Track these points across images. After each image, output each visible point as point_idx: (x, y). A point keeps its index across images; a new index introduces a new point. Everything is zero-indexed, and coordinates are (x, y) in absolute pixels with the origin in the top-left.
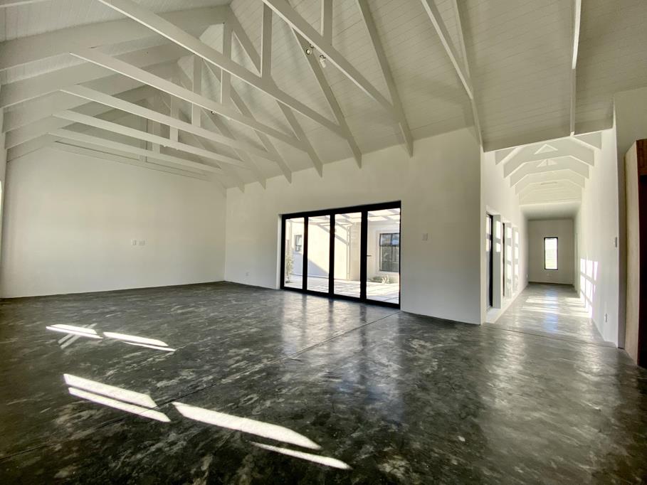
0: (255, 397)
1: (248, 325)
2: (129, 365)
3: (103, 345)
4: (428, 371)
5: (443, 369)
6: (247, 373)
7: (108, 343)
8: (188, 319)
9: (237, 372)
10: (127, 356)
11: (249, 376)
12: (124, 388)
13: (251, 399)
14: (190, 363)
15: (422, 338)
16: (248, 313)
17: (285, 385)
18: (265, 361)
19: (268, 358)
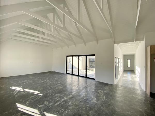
0: (63, 110)
1: (59, 86)
2: (32, 100)
3: (24, 93)
4: (103, 100)
5: (106, 99)
6: (61, 102)
7: (26, 92)
8: (44, 84)
9: (58, 102)
10: (31, 97)
11: (61, 103)
12: (31, 108)
13: (62, 110)
14: (46, 99)
15: (101, 89)
16: (59, 82)
17: (70, 106)
18: (64, 98)
19: (65, 97)
